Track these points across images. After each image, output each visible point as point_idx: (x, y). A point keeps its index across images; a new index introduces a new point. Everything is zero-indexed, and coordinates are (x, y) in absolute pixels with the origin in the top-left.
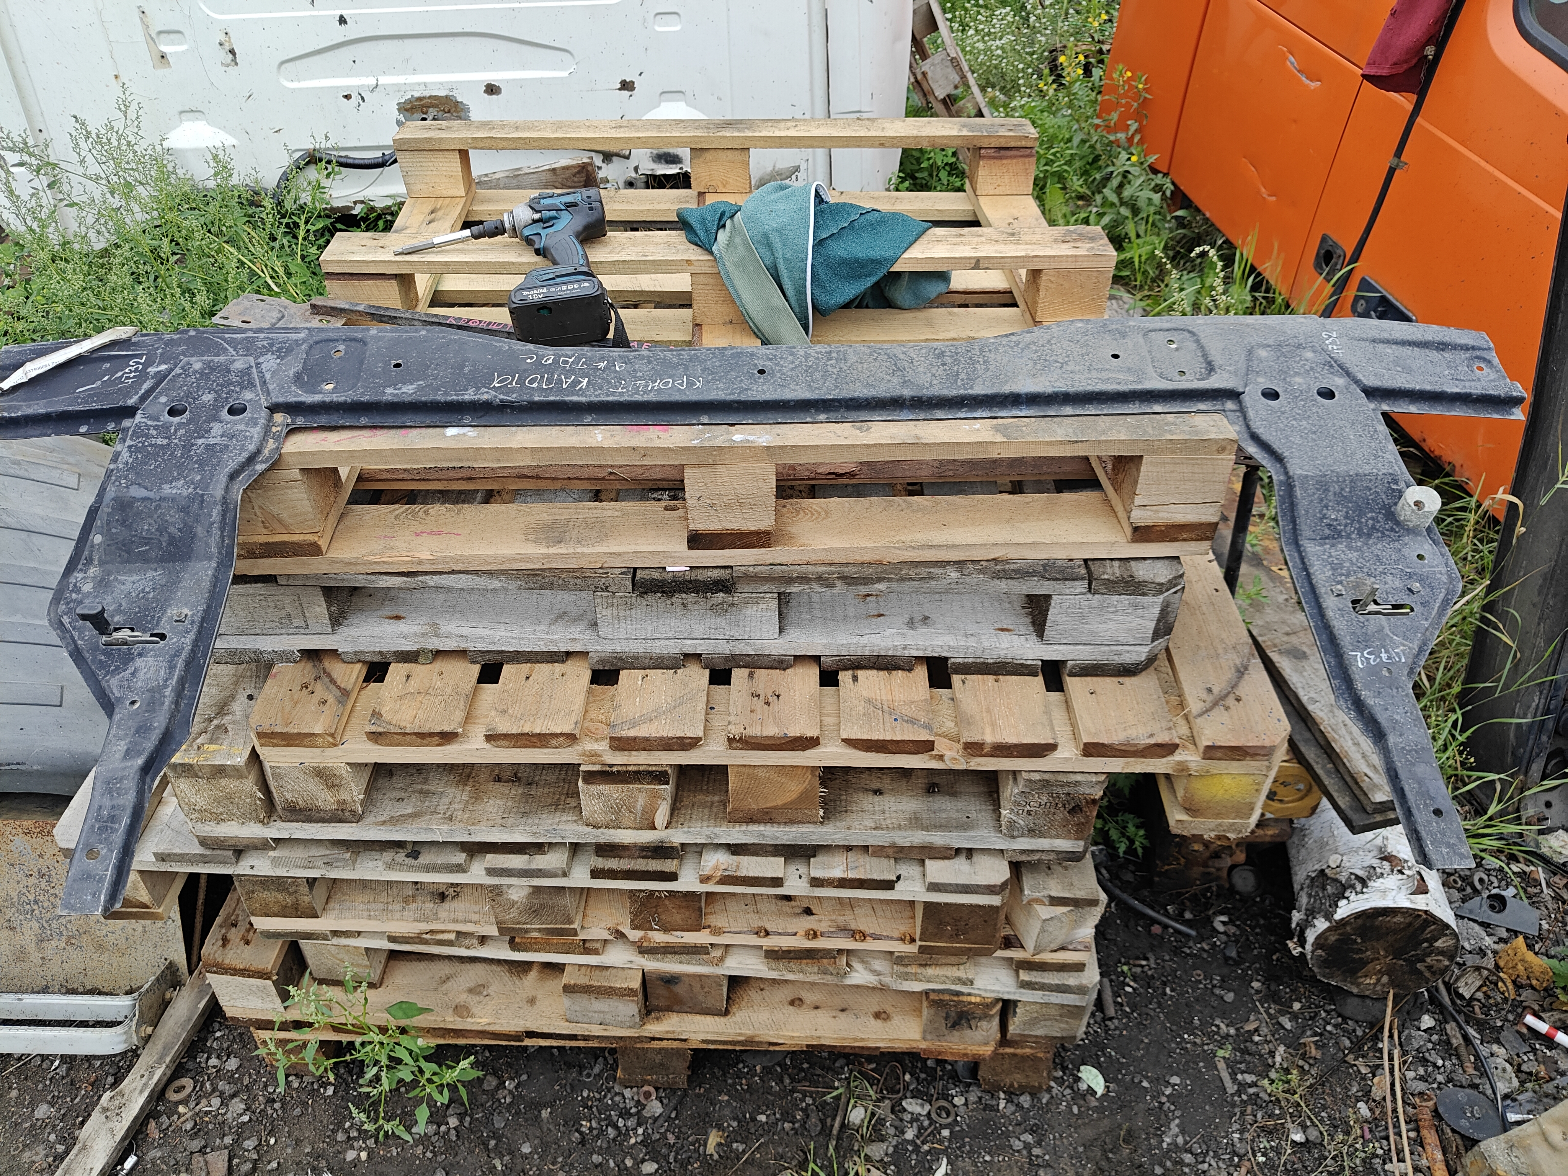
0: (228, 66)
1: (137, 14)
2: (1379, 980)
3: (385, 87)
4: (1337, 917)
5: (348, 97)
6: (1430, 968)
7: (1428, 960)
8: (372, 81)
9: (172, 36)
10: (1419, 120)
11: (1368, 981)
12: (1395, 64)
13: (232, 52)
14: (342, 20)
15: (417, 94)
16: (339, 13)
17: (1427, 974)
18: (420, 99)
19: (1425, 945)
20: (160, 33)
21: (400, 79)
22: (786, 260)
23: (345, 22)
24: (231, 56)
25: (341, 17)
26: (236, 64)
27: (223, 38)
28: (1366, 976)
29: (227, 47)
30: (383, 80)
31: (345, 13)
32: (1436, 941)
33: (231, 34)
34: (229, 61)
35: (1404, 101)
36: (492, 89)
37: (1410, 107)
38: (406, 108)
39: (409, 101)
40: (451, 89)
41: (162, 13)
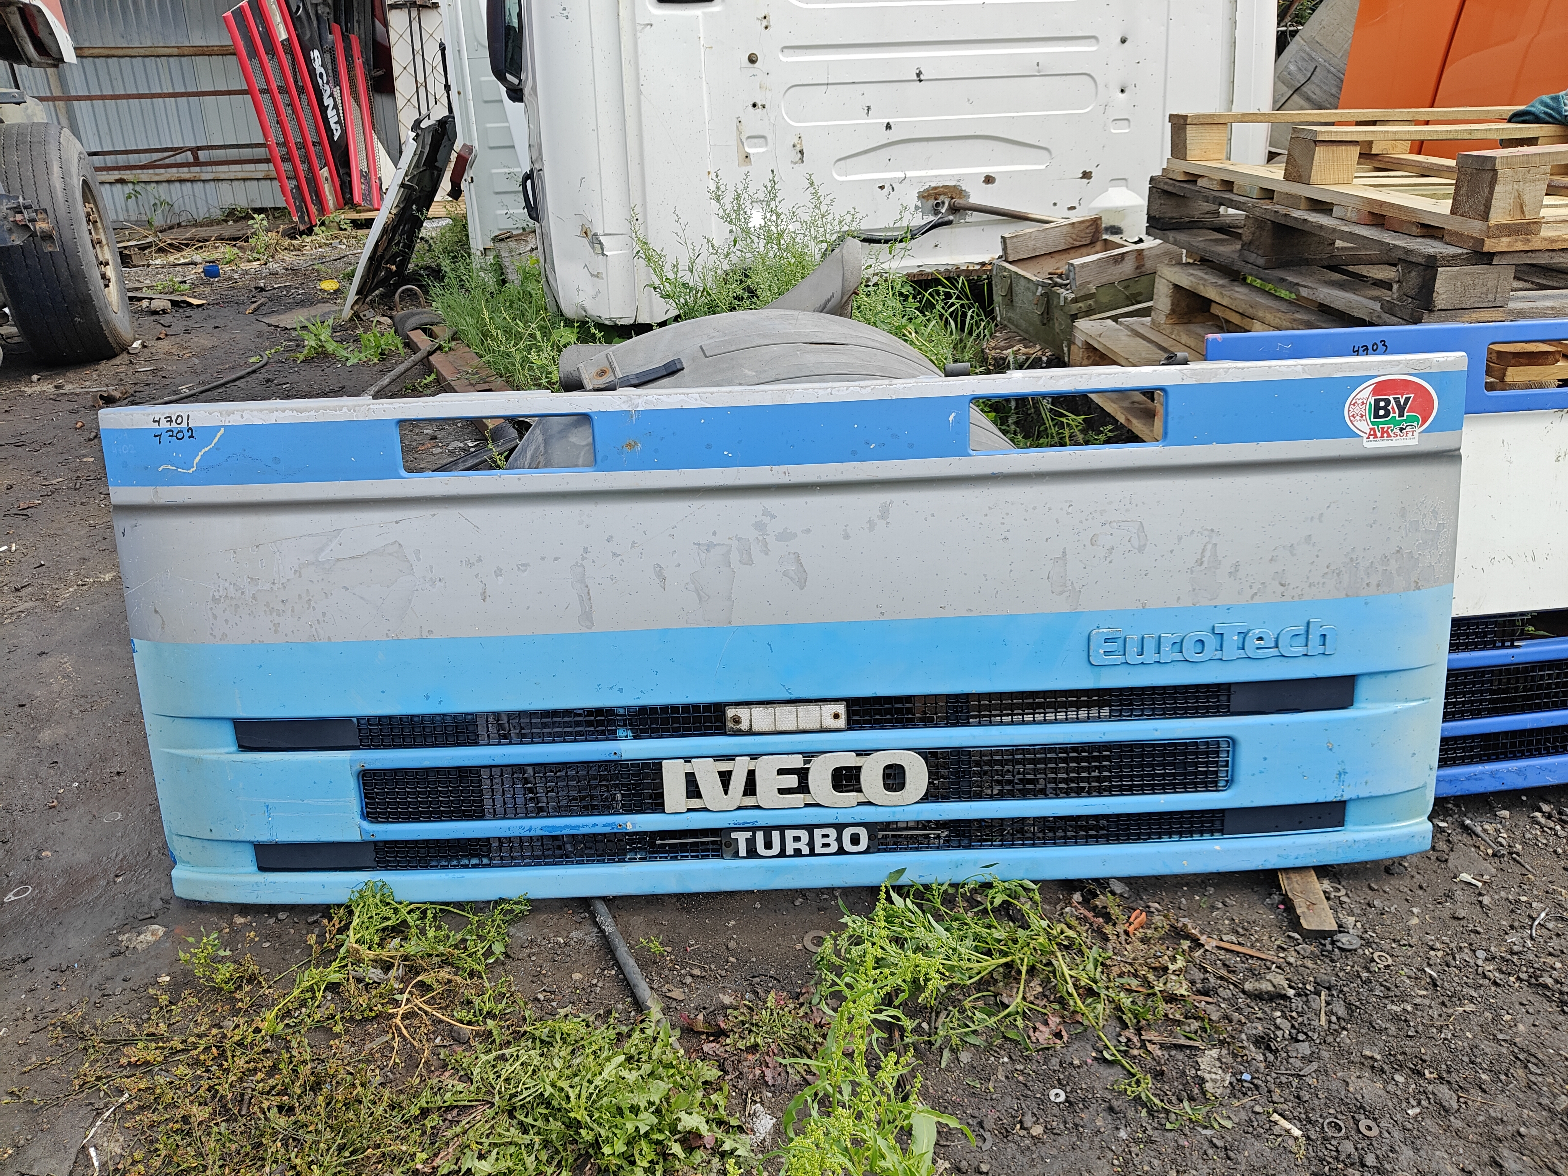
0: (797, 163)
1: (735, 121)
3: (911, 179)
5: (882, 188)
8: (901, 175)
9: (756, 140)
13: (801, 152)
15: (933, 185)
16: (886, 121)
18: (935, 188)
20: (749, 137)
21: (922, 173)
23: (890, 128)
24: (800, 155)
25: (888, 124)
26: (803, 162)
27: (796, 141)
29: (798, 148)
30: (909, 174)
31: (890, 121)
33: (803, 138)
34: (797, 159)
36: (989, 180)
38: (924, 196)
39: (927, 190)
40: (959, 180)
41: (754, 122)
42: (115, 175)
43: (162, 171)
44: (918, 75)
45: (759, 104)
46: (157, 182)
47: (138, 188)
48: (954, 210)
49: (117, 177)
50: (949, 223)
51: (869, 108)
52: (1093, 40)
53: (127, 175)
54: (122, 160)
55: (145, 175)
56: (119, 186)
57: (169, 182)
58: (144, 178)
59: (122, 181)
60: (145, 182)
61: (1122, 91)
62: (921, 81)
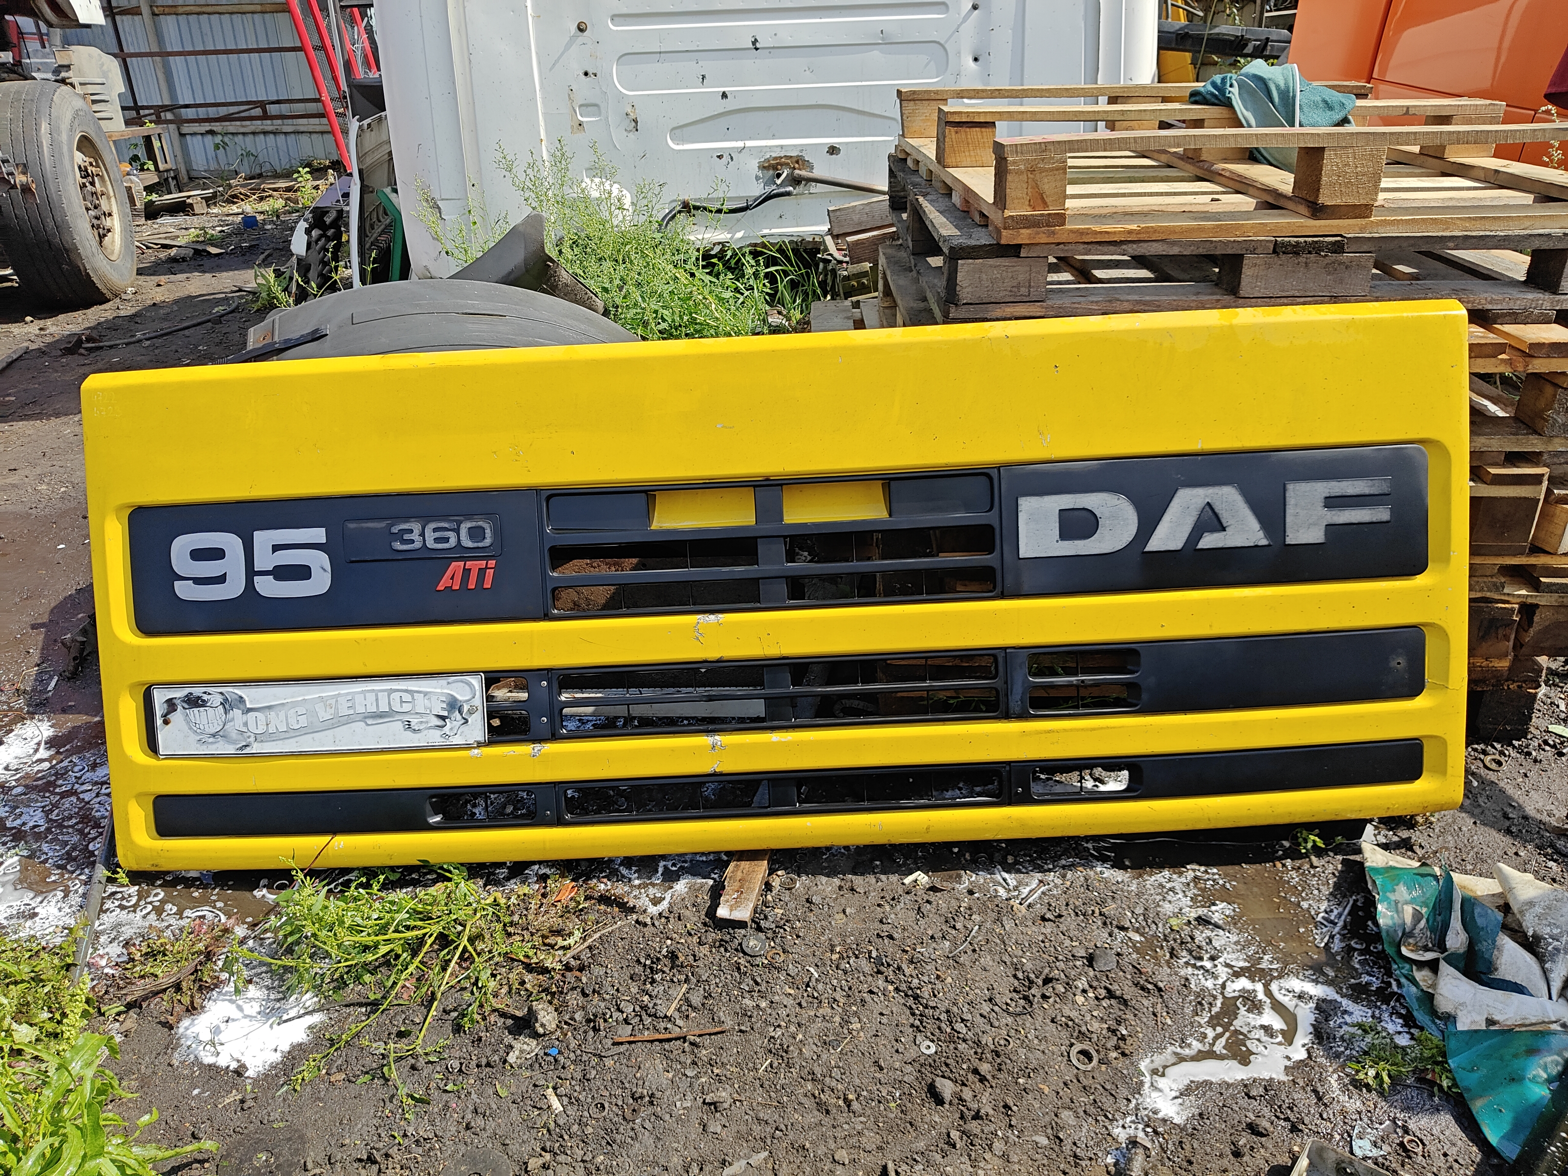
0: (630, 132)
1: (567, 90)
3: (750, 148)
5: (720, 157)
8: (740, 144)
9: (590, 109)
13: (635, 121)
14: (724, 95)
15: (774, 155)
16: (723, 89)
18: (775, 158)
20: (581, 106)
21: (764, 143)
23: (726, 97)
24: (633, 124)
25: (724, 93)
26: (637, 130)
27: (629, 110)
29: (633, 116)
30: (749, 144)
31: (726, 89)
33: (636, 107)
34: (631, 128)
36: (833, 150)
38: (762, 168)
39: (768, 160)
40: (802, 151)
41: (584, 89)
42: (206, 127)
43: (248, 123)
44: (755, 42)
45: (590, 73)
46: (244, 134)
47: (226, 139)
48: (796, 181)
49: (208, 129)
50: (788, 194)
51: (704, 77)
52: (943, 7)
53: (217, 127)
54: (212, 112)
55: (232, 127)
56: (209, 137)
57: (254, 133)
58: (232, 129)
59: (212, 132)
60: (233, 134)
61: (976, 59)
62: (757, 49)
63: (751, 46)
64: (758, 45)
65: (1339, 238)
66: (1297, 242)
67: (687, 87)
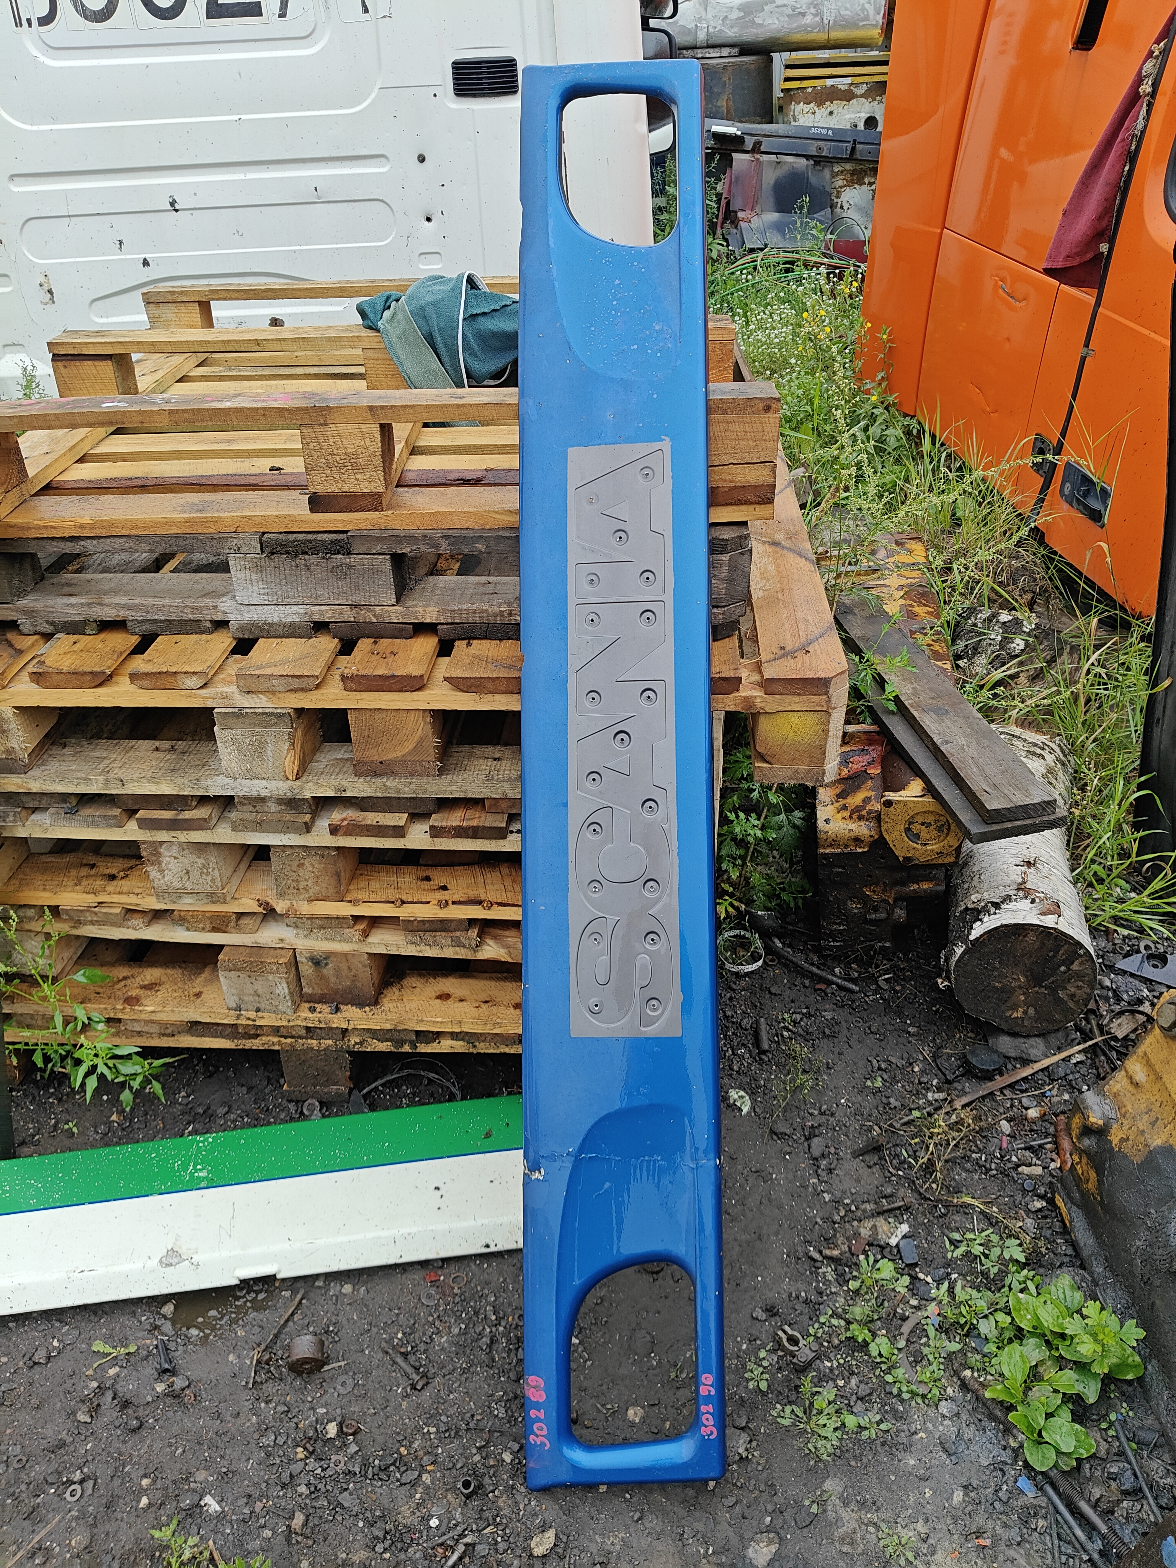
0: (46, 304)
2: (1025, 1012)
4: (972, 938)
6: (1072, 996)
7: (1069, 986)
10: (1100, 310)
11: (1015, 1015)
12: (1068, 257)
13: (50, 292)
14: (146, 263)
16: (143, 256)
17: (1071, 1005)
19: (1063, 968)
22: (440, 329)
23: (148, 265)
24: (49, 295)
25: (145, 260)
26: (54, 302)
27: (42, 279)
28: (1013, 1009)
29: (46, 288)
31: (147, 256)
32: (1072, 963)
33: (49, 276)
34: (47, 299)
35: (1087, 297)
37: (1093, 301)
44: (173, 203)
51: (121, 242)
52: (383, 159)
61: (429, 219)
62: (177, 211)
63: (169, 207)
64: (177, 207)
65: (341, 536)
66: (287, 540)
67: (104, 254)
